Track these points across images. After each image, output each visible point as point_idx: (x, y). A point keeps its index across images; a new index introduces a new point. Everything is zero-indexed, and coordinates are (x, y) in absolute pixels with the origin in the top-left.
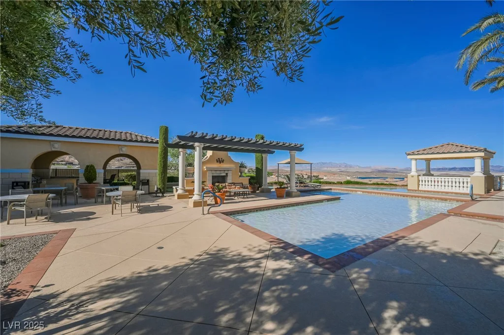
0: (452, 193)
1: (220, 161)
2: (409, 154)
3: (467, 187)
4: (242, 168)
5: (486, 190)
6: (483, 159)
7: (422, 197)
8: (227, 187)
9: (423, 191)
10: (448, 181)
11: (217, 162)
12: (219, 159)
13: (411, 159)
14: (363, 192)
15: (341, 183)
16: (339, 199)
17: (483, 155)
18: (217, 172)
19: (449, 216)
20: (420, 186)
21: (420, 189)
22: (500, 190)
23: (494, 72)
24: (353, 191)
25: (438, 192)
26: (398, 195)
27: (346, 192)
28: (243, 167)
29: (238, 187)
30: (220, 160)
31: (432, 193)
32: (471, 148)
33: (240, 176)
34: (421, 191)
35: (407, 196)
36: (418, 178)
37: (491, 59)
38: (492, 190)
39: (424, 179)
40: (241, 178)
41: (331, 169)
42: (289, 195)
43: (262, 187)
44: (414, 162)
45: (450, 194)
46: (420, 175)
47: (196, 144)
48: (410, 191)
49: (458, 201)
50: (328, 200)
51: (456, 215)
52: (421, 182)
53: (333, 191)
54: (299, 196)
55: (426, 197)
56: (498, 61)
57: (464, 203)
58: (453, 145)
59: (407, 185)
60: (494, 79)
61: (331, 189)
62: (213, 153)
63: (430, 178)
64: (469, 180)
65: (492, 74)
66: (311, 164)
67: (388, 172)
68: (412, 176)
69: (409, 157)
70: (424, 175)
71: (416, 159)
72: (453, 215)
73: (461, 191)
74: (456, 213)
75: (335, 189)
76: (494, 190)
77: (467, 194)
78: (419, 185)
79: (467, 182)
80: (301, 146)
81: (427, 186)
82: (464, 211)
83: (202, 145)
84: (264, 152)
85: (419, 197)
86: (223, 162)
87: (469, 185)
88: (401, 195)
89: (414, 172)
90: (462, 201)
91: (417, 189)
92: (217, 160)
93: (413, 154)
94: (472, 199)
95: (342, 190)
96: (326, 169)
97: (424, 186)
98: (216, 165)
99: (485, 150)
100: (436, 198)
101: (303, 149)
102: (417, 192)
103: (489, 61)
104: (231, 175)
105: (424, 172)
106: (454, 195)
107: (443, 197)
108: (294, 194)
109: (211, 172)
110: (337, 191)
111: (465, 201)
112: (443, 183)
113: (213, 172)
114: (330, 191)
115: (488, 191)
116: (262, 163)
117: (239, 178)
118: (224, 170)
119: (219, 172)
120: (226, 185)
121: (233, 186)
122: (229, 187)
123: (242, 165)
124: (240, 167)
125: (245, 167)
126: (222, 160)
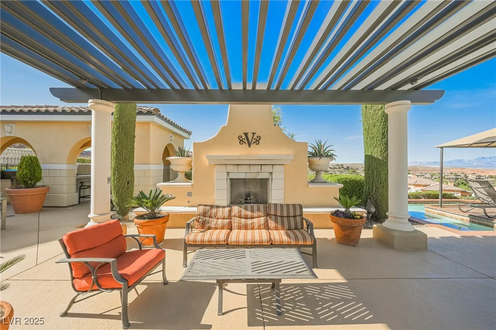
1: (248, 140)
4: (316, 160)
11: (241, 141)
12: (246, 134)
18: (241, 168)
28: (321, 156)
30: (250, 136)
33: (313, 182)
40: (311, 186)
86: (257, 142)
92: (239, 138)
98: (240, 152)
104: (283, 177)
109: (223, 168)
113: (231, 169)
116: (387, 144)
117: (307, 186)
118: (263, 167)
119: (246, 169)
120: (233, 214)
121: (255, 220)
122: (243, 220)
123: (320, 151)
124: (314, 155)
125: (327, 156)
126: (255, 137)
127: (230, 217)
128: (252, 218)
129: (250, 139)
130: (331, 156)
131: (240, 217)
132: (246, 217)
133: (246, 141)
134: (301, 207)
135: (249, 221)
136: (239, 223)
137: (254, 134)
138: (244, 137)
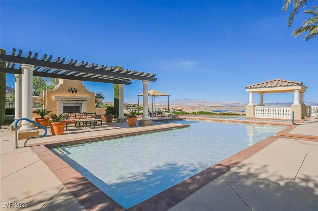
0: (278, 119)
1: (72, 90)
2: (247, 88)
3: (289, 114)
4: (98, 99)
5: (302, 116)
6: (299, 92)
7: (257, 123)
8: (78, 117)
9: (257, 118)
10: (276, 110)
11: (69, 91)
12: (71, 88)
13: (249, 92)
14: (211, 120)
15: (195, 114)
16: (188, 126)
17: (300, 89)
18: (69, 102)
19: (278, 138)
20: (256, 114)
21: (255, 117)
22: (309, 116)
23: (308, 23)
24: (202, 119)
25: (268, 119)
26: (238, 122)
27: (197, 121)
28: (100, 98)
29: (89, 117)
30: (73, 89)
31: (264, 120)
32: (292, 83)
34: (256, 118)
35: (245, 122)
36: (254, 108)
37: (307, 11)
38: (305, 116)
39: (258, 109)
40: (96, 108)
41: (192, 104)
42: (141, 124)
43: (119, 117)
44: (251, 95)
45: (277, 120)
46: (255, 106)
47: (23, 66)
48: (247, 119)
49: (283, 125)
50: (178, 128)
51: (283, 136)
52: (256, 111)
53: (186, 120)
54: (151, 125)
55: (259, 123)
56: (312, 13)
57: (287, 127)
58: (279, 80)
59: (246, 115)
60: (308, 27)
61: (185, 118)
62: (64, 82)
63: (262, 108)
64: (290, 109)
65: (306, 24)
66: (168, 96)
67: (234, 106)
68: (250, 107)
69: (248, 90)
70: (258, 106)
71: (253, 92)
72: (281, 137)
73: (285, 117)
74: (283, 135)
75: (188, 119)
76: (306, 117)
77: (289, 120)
78: (254, 113)
79: (289, 111)
80: (153, 76)
81: (260, 114)
82: (288, 133)
83: (33, 68)
84: (120, 82)
85: (254, 123)
86: (76, 91)
87: (290, 113)
88: (240, 122)
89: (251, 104)
90: (286, 125)
91: (253, 117)
92: (69, 89)
93: (251, 88)
94: (293, 124)
95: (194, 119)
96: (188, 104)
97: (258, 114)
98: (68, 95)
99: (301, 84)
100: (266, 124)
101: (156, 79)
102: (253, 119)
103: (306, 12)
104: (86, 105)
105: (259, 103)
106: (279, 121)
107: (272, 123)
108: (146, 123)
109: (61, 102)
110: (190, 120)
111: (288, 125)
112: (272, 112)
113: (65, 102)
114: (184, 120)
115: (303, 118)
116: (119, 94)
117: (95, 109)
118: (78, 101)
119: (71, 102)
120: (76, 115)
121: (84, 117)
122: (80, 117)
123: (99, 96)
124: (97, 97)
125: (102, 98)
126: (75, 89)
127: (75, 116)
128: (83, 116)
129: (73, 90)
130: (103, 98)
131: (79, 116)
132: (81, 116)
133: (71, 91)
134: (100, 116)
135: (82, 117)
136: (79, 118)
137: (75, 88)
138: (70, 89)
